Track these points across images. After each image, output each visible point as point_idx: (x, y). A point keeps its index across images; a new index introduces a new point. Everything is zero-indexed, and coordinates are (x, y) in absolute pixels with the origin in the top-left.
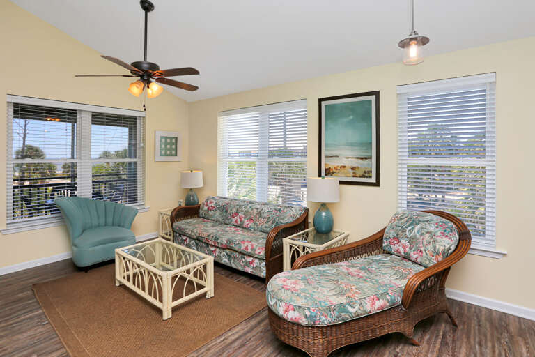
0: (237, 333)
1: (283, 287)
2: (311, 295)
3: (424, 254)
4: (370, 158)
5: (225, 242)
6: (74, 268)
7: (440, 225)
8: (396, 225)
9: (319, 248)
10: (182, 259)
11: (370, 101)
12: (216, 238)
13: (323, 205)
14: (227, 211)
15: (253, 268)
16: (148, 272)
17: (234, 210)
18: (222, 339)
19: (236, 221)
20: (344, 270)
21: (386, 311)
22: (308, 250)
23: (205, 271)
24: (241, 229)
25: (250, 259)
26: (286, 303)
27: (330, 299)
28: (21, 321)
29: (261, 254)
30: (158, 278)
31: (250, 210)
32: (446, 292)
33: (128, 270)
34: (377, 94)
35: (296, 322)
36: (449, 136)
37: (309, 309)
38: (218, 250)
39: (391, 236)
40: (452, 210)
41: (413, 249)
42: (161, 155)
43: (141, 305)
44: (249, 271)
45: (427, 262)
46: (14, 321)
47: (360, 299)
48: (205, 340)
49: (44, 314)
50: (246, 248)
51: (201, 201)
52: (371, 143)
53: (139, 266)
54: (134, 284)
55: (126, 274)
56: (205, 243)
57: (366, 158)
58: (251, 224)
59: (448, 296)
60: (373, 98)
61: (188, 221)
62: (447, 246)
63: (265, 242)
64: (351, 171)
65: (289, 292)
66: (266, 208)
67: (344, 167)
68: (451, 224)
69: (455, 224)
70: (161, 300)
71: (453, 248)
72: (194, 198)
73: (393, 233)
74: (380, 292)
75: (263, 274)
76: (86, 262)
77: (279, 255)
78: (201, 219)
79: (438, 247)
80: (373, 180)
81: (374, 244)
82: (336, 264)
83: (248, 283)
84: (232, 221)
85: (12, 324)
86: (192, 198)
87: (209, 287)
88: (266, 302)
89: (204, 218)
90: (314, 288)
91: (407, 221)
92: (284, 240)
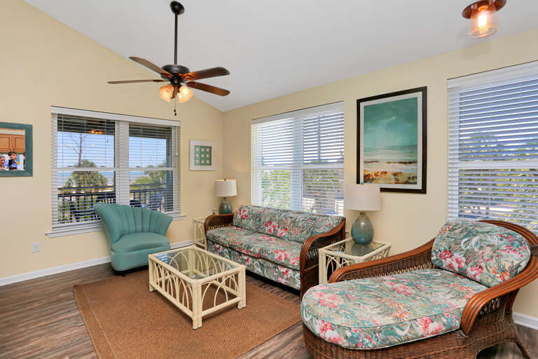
0: (269, 348)
1: (319, 302)
2: (352, 313)
3: (485, 270)
4: (415, 162)
5: (257, 251)
6: (113, 272)
7: (506, 238)
8: (448, 237)
9: (359, 259)
10: (215, 266)
11: (416, 98)
12: (249, 247)
13: (362, 213)
14: (260, 220)
15: (287, 279)
16: (179, 280)
17: (268, 219)
18: (253, 354)
19: (270, 230)
20: (387, 285)
21: (441, 335)
22: (346, 261)
23: (237, 280)
24: (275, 238)
25: (284, 270)
26: (323, 321)
27: (375, 318)
28: (59, 321)
29: (295, 264)
30: (188, 285)
31: (284, 219)
32: (513, 317)
33: (160, 277)
34: (424, 90)
35: (335, 342)
36: (495, 145)
37: (350, 329)
38: (250, 259)
39: (442, 249)
40: (521, 221)
41: (471, 264)
42: (196, 164)
43: (172, 312)
44: (283, 281)
45: (490, 280)
46: (54, 320)
47: (410, 320)
48: (235, 354)
49: (80, 314)
50: (280, 258)
51: (235, 210)
52: (416, 146)
53: (170, 273)
54: (166, 290)
55: (159, 280)
56: (238, 251)
57: (410, 163)
58: (285, 234)
59: (516, 322)
60: (419, 95)
61: (222, 229)
62: (516, 263)
63: (299, 252)
64: (393, 177)
65: (327, 309)
66: (300, 217)
67: (386, 173)
68: (519, 236)
69: (525, 237)
70: (191, 309)
71: (523, 265)
72: (228, 206)
73: (444, 246)
74: (434, 313)
75: (298, 285)
76: (122, 267)
77: (314, 266)
78: (235, 228)
79: (503, 263)
80: (419, 187)
81: (421, 257)
82: (379, 278)
83: (282, 294)
84: (265, 230)
85: (51, 323)
86: (225, 206)
87: (241, 298)
88: (300, 316)
89: (237, 226)
90: (355, 304)
91: (461, 232)
92: (320, 250)
